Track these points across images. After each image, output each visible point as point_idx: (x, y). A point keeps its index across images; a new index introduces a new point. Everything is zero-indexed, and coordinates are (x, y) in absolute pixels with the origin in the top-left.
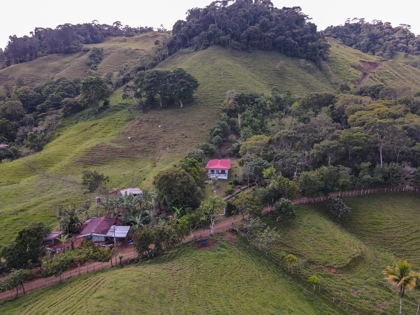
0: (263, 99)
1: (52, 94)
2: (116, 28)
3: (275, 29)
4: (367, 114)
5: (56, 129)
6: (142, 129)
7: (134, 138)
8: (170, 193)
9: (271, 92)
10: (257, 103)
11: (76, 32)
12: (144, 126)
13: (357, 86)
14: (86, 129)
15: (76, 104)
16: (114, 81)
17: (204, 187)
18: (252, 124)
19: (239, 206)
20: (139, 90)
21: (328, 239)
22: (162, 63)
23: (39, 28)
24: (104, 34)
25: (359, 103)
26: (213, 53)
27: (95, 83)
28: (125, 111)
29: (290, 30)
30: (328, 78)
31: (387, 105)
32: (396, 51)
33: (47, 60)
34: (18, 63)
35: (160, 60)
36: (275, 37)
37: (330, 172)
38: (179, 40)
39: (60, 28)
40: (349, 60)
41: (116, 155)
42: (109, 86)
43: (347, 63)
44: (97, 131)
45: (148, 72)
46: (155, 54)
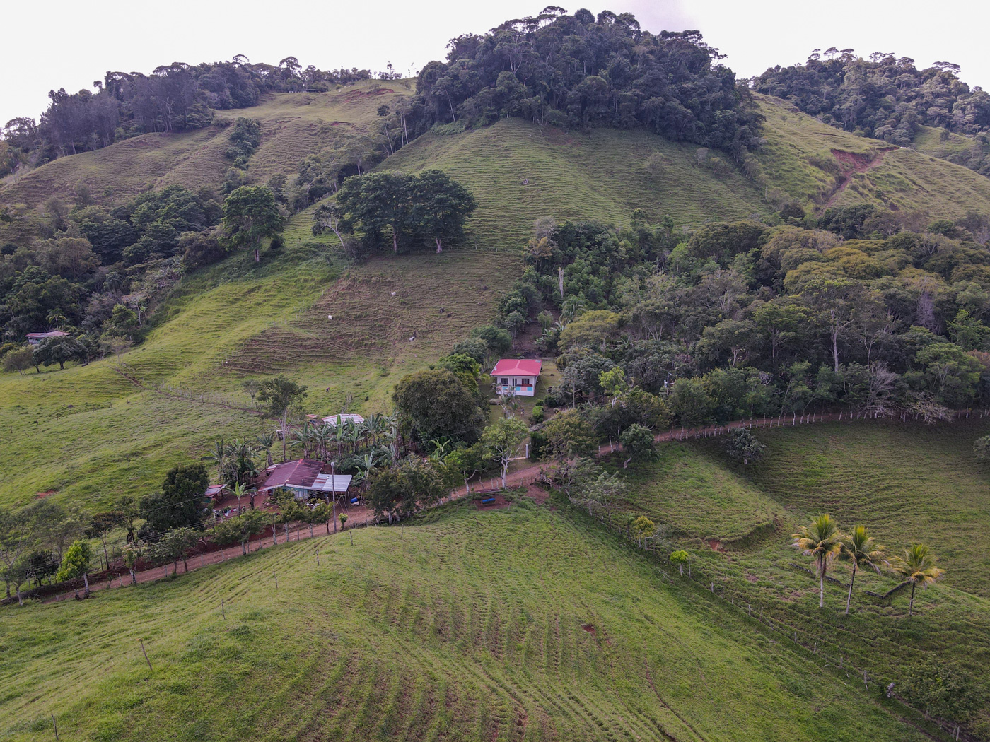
0: (612, 236)
1: (155, 224)
2: (287, 74)
3: (641, 81)
4: (822, 269)
5: (169, 299)
6: (357, 300)
7: (340, 318)
8: (426, 415)
9: (630, 221)
10: (599, 244)
11: (199, 82)
12: (359, 293)
13: (821, 207)
14: (237, 299)
15: (213, 245)
16: (291, 197)
17: (488, 409)
18: (588, 288)
19: (554, 438)
20: (347, 216)
21: (716, 497)
22: (394, 155)
23: (114, 74)
24: (260, 87)
25: (810, 245)
26: (506, 135)
28: (318, 261)
29: (675, 83)
30: (757, 189)
31: (867, 250)
32: (922, 124)
33: (135, 146)
34: (71, 153)
35: (389, 149)
36: (643, 98)
37: (731, 380)
38: (432, 106)
39: (161, 74)
40: (808, 149)
41: (303, 352)
42: (282, 207)
43: (801, 155)
44: (260, 304)
45: (367, 179)
46: (380, 137)
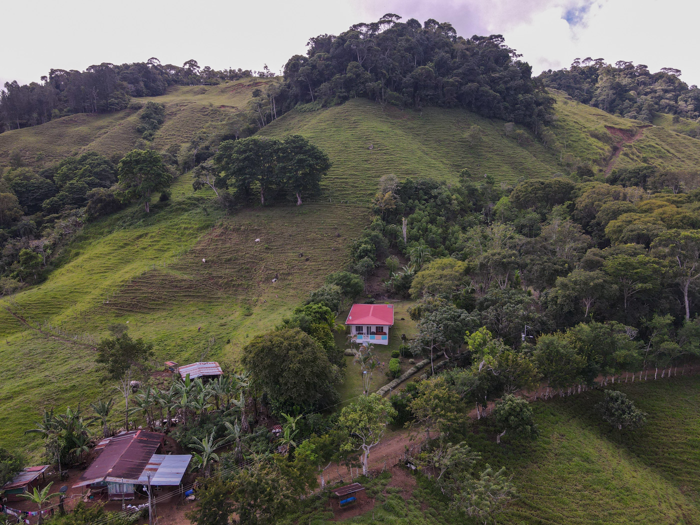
0: (445, 191)
1: (71, 182)
2: (189, 72)
3: (460, 71)
4: (642, 219)
5: (72, 243)
6: (228, 245)
7: (213, 261)
8: (277, 383)
9: (458, 179)
10: (435, 197)
11: (120, 76)
12: (230, 239)
13: (604, 169)
14: (126, 244)
15: (111, 199)
16: (180, 159)
17: (344, 365)
18: (428, 235)
19: (421, 413)
20: (223, 174)
22: (265, 128)
23: (56, 70)
24: (168, 81)
25: (621, 198)
26: (354, 111)
27: (144, 161)
28: (197, 212)
29: (486, 73)
30: (554, 155)
31: (674, 202)
32: (658, 111)
33: (67, 123)
34: (17, 128)
35: (261, 124)
36: (461, 84)
38: (295, 90)
39: (92, 71)
40: (588, 125)
41: (178, 292)
42: (172, 168)
43: (583, 130)
44: (146, 248)
45: (239, 143)
46: (254, 113)
